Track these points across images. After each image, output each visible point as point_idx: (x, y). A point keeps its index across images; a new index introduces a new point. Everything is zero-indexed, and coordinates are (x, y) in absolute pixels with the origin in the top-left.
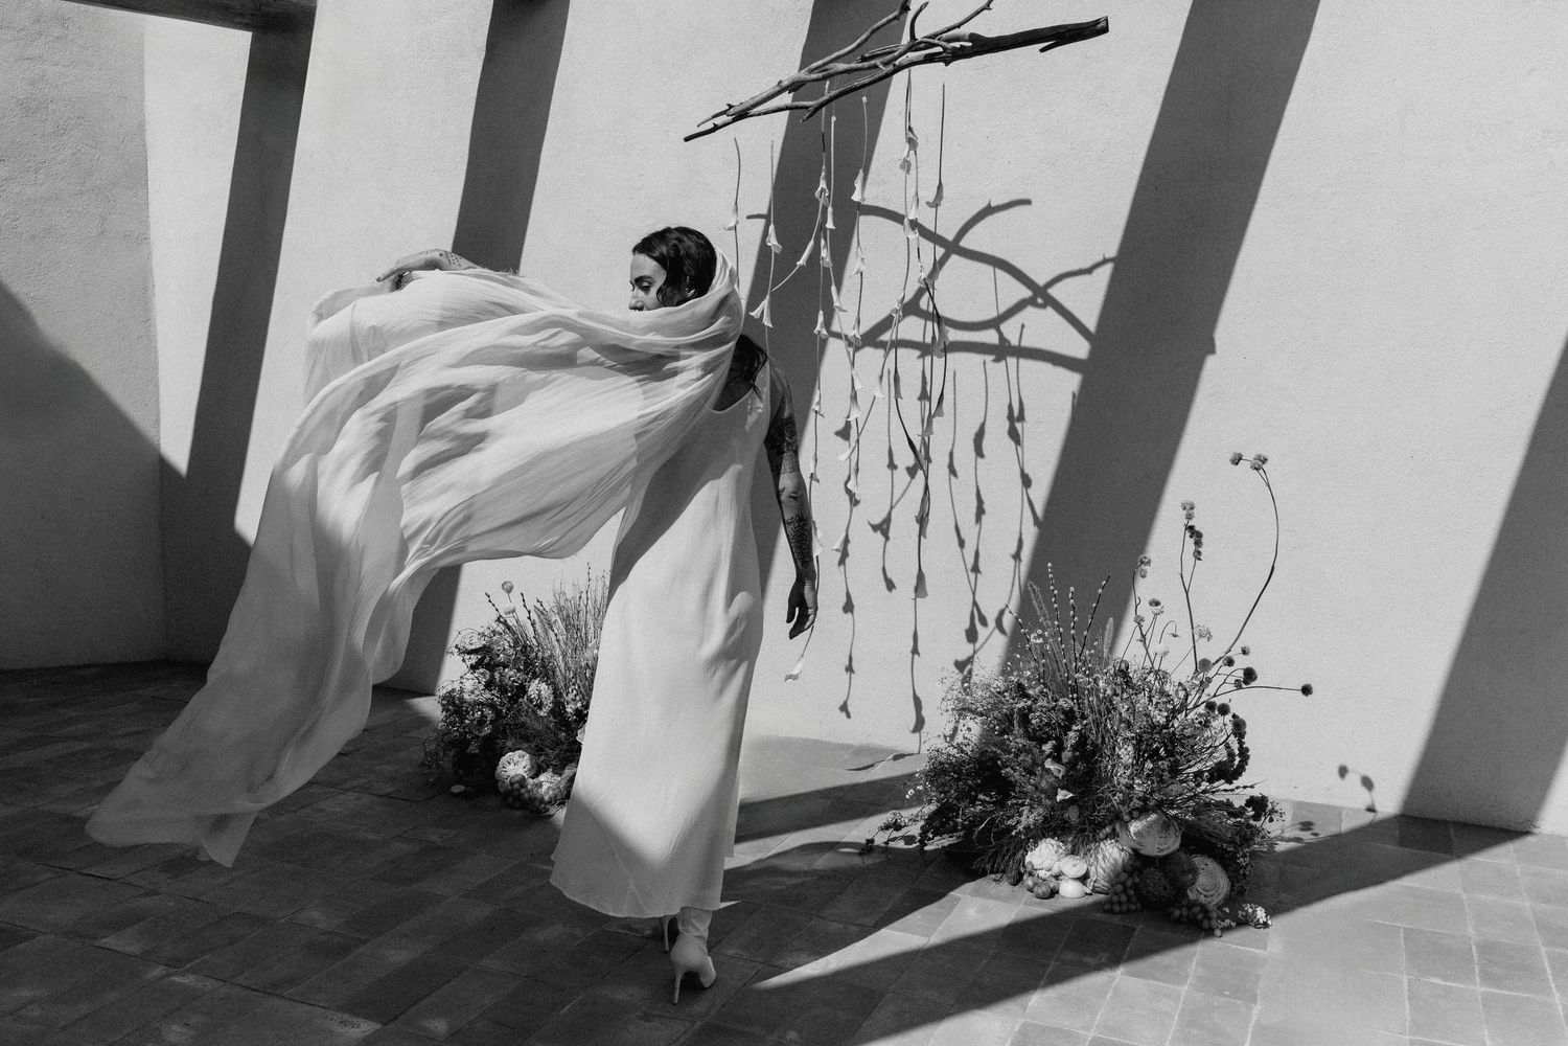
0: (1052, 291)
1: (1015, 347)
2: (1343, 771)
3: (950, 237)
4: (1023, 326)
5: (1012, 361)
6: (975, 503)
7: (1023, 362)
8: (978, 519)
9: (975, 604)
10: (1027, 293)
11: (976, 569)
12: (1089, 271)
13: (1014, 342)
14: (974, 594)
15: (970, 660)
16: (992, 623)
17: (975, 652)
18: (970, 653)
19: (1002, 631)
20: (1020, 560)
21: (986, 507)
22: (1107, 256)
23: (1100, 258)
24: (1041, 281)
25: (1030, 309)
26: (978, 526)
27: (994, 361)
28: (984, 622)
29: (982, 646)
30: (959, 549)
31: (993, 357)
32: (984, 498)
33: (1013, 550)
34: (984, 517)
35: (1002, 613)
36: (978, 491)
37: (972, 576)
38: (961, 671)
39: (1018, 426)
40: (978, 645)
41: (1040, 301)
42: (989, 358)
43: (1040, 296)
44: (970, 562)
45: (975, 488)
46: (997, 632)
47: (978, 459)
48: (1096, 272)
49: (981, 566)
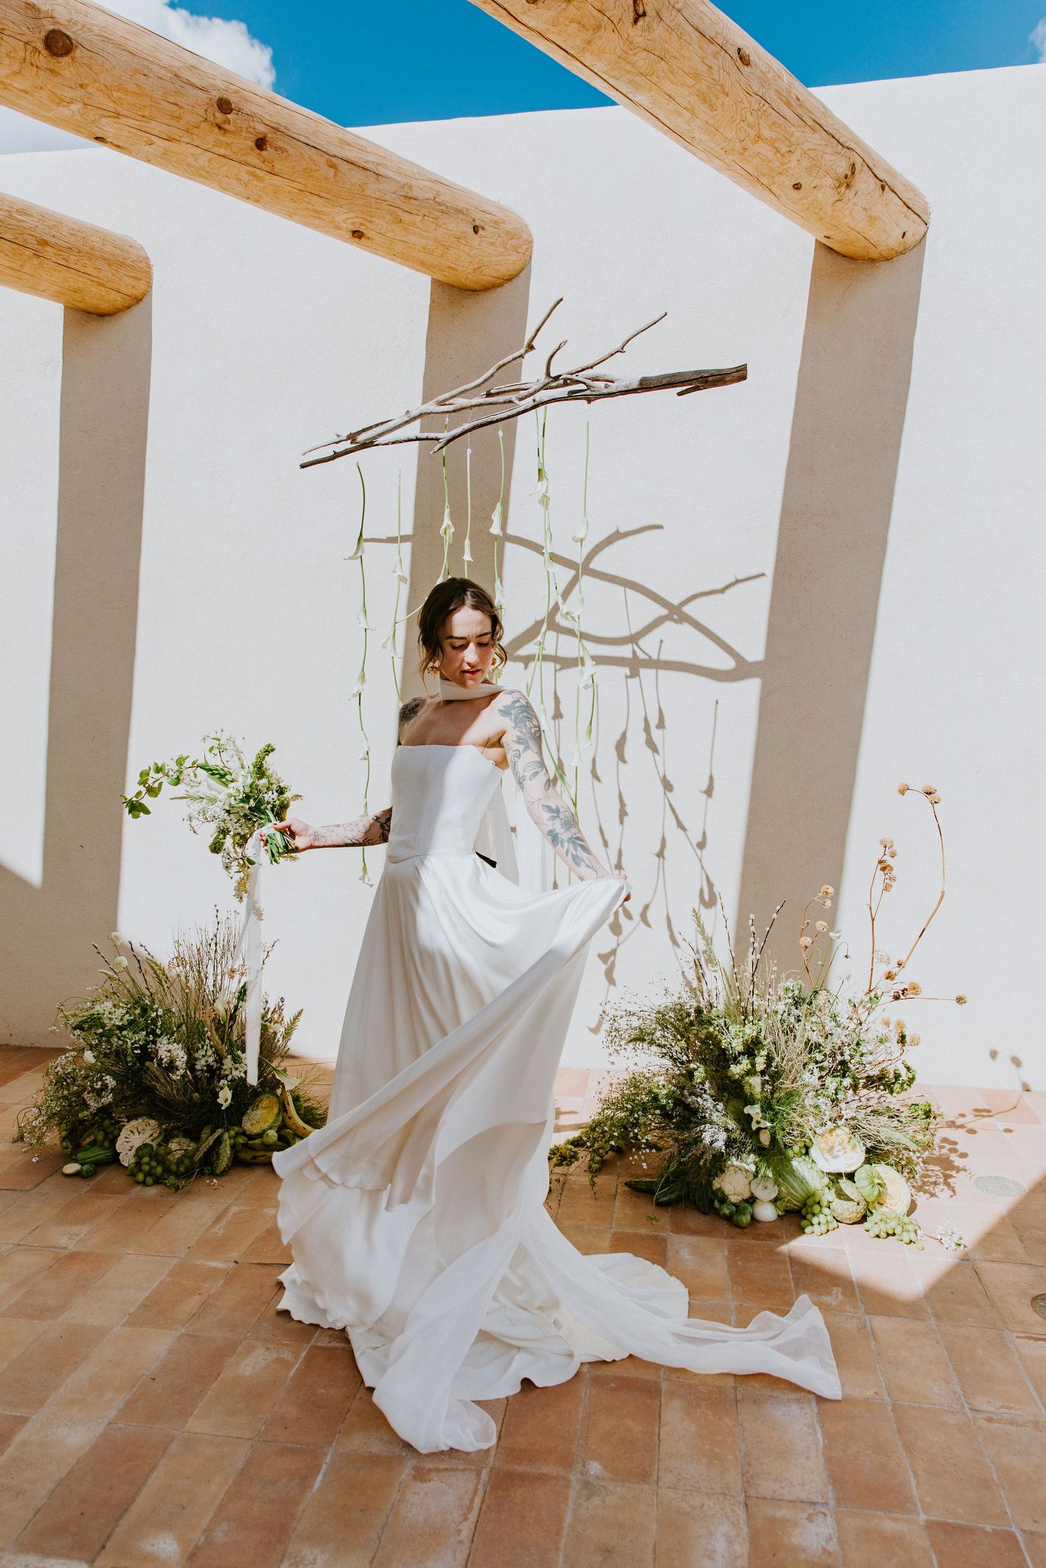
0: (687, 609)
1: (654, 661)
2: (994, 1054)
3: (580, 560)
4: (662, 641)
6: (618, 806)
8: (621, 820)
10: (664, 612)
12: (722, 591)
13: (655, 657)
15: (614, 952)
16: (637, 917)
17: (618, 945)
18: (614, 946)
19: (647, 924)
20: (664, 858)
21: (627, 809)
22: (740, 577)
23: (732, 580)
24: (676, 602)
25: (669, 625)
26: (621, 827)
28: (628, 915)
29: (625, 939)
30: (604, 849)
32: (626, 800)
33: (657, 849)
34: (626, 819)
35: (646, 907)
36: (620, 793)
38: (605, 962)
39: (656, 734)
40: (622, 938)
41: (675, 617)
43: (676, 613)
44: (614, 861)
45: (618, 793)
46: (642, 924)
47: (621, 764)
48: (728, 592)
49: (624, 864)
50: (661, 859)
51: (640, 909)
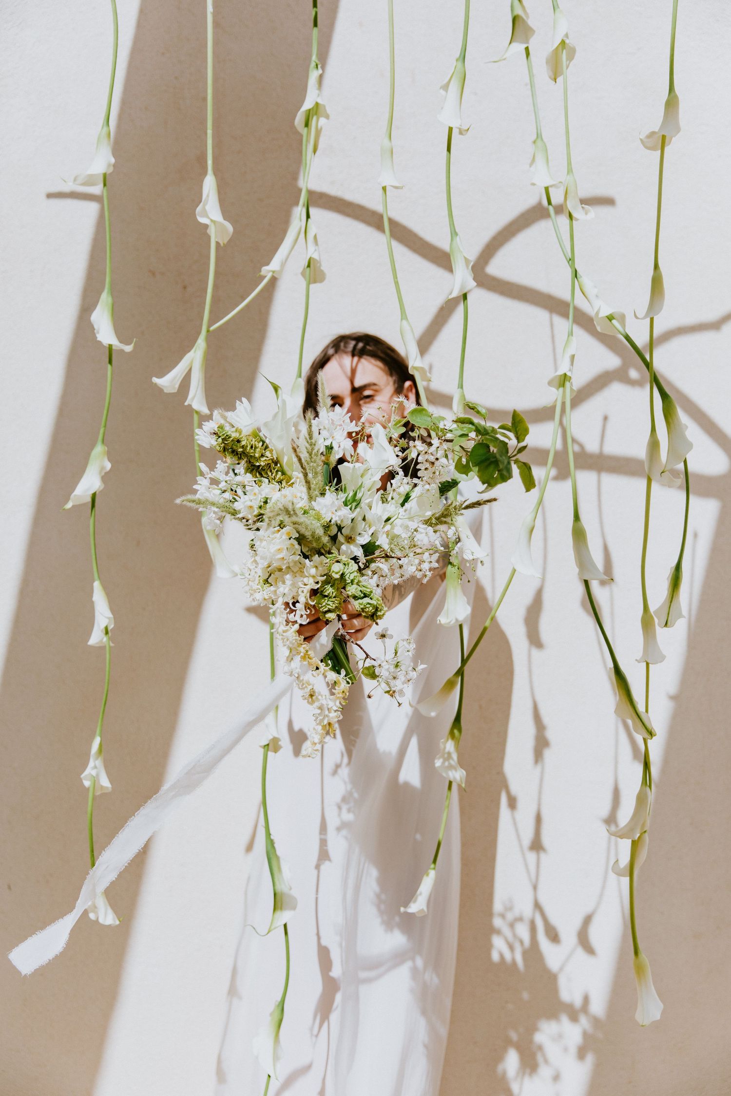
0: (655, 357)
1: (591, 456)
4: (606, 418)
5: (586, 479)
6: (532, 730)
7: (609, 480)
8: (538, 755)
9: (537, 906)
10: (611, 361)
11: (537, 845)
12: (716, 326)
13: (592, 446)
14: (535, 888)
16: (570, 937)
19: (589, 949)
21: (550, 734)
25: (616, 389)
26: (539, 768)
28: (554, 936)
32: (546, 720)
33: (605, 810)
34: (547, 753)
35: (588, 920)
37: (531, 857)
39: (599, 592)
41: (634, 374)
44: (528, 836)
46: (580, 951)
47: (535, 652)
48: (725, 328)
49: (546, 840)
51: (577, 923)
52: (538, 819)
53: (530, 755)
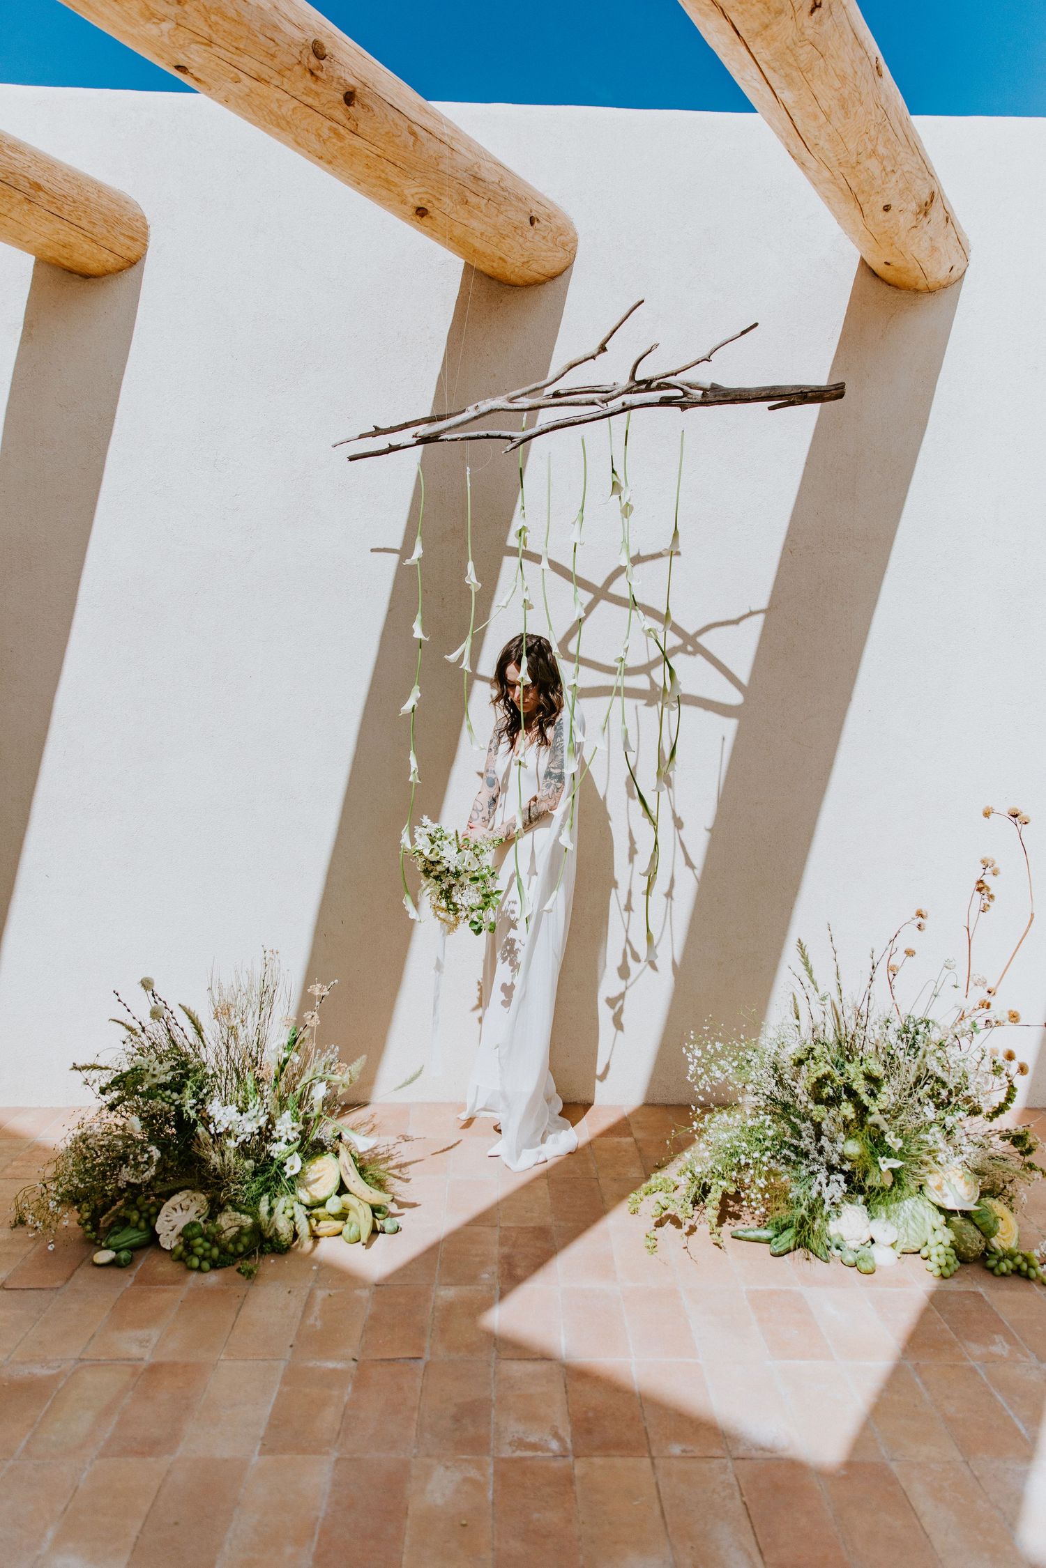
0: (701, 640)
3: (599, 583)
6: (628, 844)
9: (628, 941)
10: (679, 641)
11: (628, 908)
12: (736, 622)
14: (627, 931)
15: (622, 996)
16: (644, 960)
17: (626, 988)
18: (622, 989)
19: (654, 967)
20: (672, 898)
21: (637, 846)
22: (753, 609)
23: (747, 611)
24: (691, 630)
25: (680, 656)
26: (631, 865)
27: (646, 705)
28: (636, 958)
29: (632, 984)
31: (644, 702)
32: (636, 839)
33: (666, 889)
34: (636, 857)
36: (630, 830)
37: (626, 914)
38: (612, 1007)
40: (630, 981)
41: (690, 648)
42: (641, 702)
43: (691, 644)
44: (624, 901)
45: (628, 830)
46: (649, 968)
47: (631, 800)
48: (742, 624)
49: (633, 905)
50: (670, 899)
52: (630, 893)
53: (627, 859)
